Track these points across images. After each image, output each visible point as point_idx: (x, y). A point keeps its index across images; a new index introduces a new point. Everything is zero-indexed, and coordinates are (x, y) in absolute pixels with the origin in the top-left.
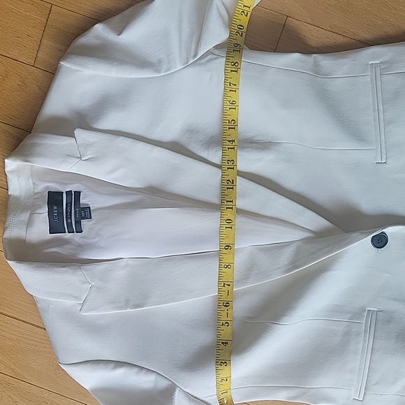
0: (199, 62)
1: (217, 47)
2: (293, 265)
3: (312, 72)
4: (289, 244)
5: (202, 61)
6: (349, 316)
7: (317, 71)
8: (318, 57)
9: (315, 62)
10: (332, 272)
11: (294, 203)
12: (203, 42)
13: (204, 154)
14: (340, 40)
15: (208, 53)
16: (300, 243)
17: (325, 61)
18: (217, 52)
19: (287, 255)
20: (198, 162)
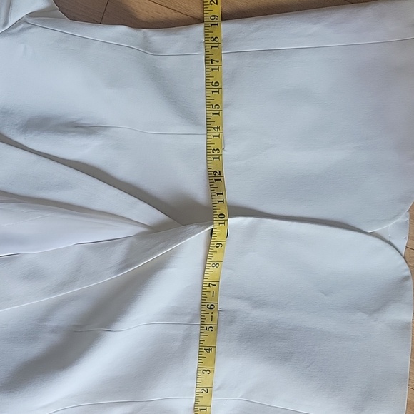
0: (10, 32)
1: (30, 15)
2: (126, 263)
3: (141, 48)
4: (121, 240)
5: (14, 31)
6: (188, 318)
7: (147, 47)
8: (149, 32)
9: (145, 37)
10: (169, 270)
11: (126, 194)
12: (14, 8)
13: (20, 139)
14: (172, 15)
15: (20, 21)
16: (134, 239)
17: (156, 37)
18: (30, 20)
19: (119, 253)
20: (13, 148)
